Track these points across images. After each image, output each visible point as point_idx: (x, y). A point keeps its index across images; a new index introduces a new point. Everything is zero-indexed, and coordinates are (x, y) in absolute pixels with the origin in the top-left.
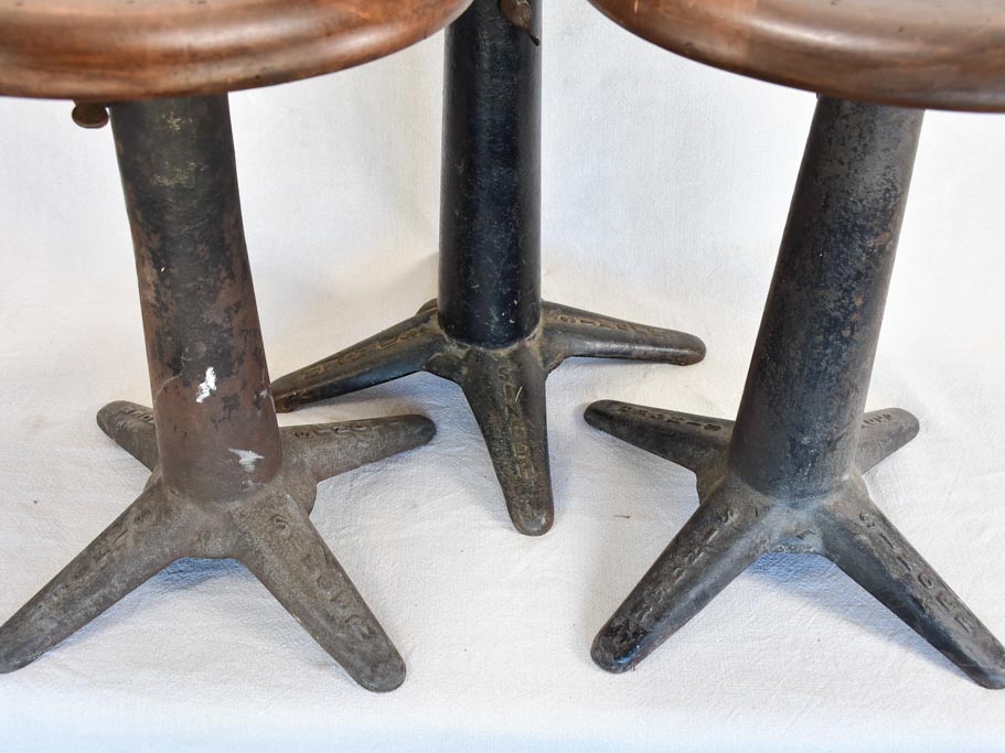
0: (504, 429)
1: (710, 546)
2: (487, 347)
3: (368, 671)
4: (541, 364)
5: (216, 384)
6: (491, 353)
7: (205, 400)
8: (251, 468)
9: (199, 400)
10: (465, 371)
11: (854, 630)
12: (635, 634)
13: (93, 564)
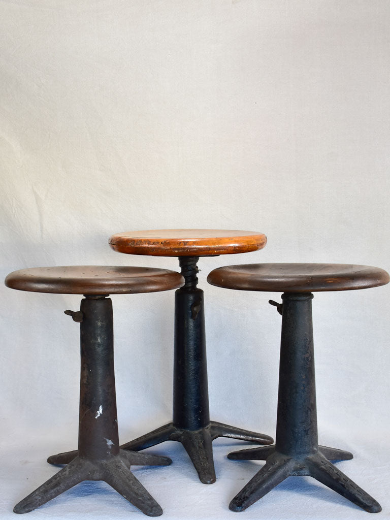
0: (197, 452)
1: (269, 471)
2: (191, 430)
3: (150, 509)
4: (210, 436)
5: (102, 412)
6: (192, 432)
7: (98, 417)
8: (110, 447)
9: (96, 418)
10: (182, 437)
11: (324, 501)
12: (244, 498)
13: (54, 480)
